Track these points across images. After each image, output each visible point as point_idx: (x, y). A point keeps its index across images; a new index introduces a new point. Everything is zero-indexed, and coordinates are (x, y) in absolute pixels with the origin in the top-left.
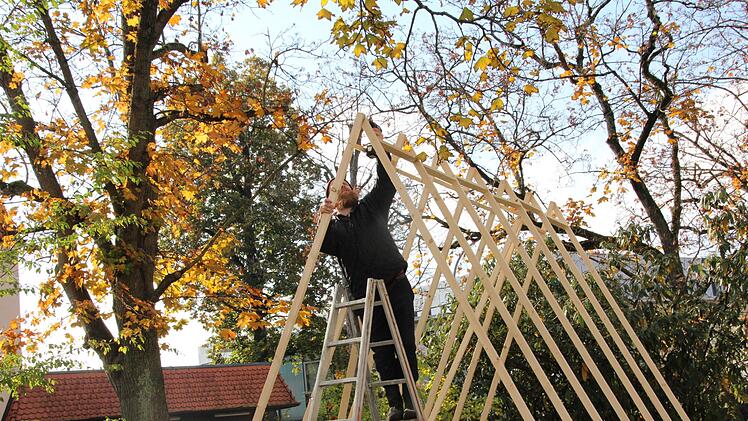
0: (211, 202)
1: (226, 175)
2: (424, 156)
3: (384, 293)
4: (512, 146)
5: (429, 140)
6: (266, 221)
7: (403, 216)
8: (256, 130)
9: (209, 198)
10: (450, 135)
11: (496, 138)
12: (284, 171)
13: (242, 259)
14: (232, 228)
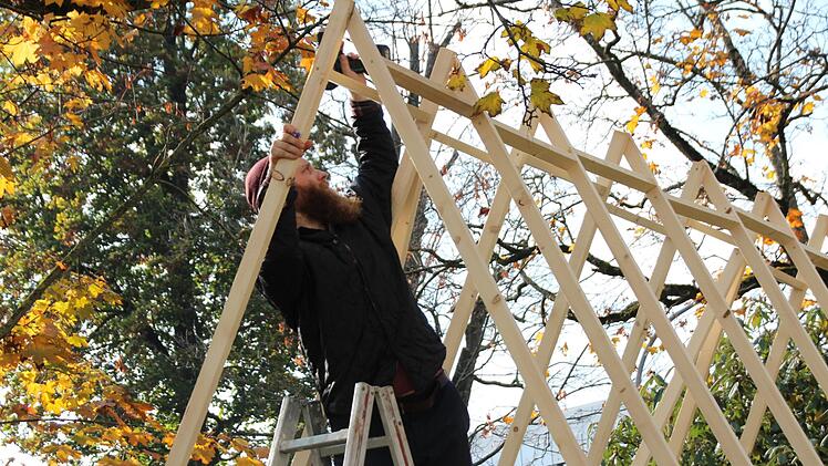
0: (98, 205)
1: (133, 147)
2: (494, 104)
3: (392, 419)
4: (766, 90)
5: (505, 64)
6: (219, 252)
7: (506, 246)
8: (202, 45)
9: (91, 197)
10: (619, 62)
11: (729, 68)
12: (263, 141)
13: (166, 336)
14: (144, 266)
